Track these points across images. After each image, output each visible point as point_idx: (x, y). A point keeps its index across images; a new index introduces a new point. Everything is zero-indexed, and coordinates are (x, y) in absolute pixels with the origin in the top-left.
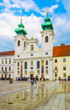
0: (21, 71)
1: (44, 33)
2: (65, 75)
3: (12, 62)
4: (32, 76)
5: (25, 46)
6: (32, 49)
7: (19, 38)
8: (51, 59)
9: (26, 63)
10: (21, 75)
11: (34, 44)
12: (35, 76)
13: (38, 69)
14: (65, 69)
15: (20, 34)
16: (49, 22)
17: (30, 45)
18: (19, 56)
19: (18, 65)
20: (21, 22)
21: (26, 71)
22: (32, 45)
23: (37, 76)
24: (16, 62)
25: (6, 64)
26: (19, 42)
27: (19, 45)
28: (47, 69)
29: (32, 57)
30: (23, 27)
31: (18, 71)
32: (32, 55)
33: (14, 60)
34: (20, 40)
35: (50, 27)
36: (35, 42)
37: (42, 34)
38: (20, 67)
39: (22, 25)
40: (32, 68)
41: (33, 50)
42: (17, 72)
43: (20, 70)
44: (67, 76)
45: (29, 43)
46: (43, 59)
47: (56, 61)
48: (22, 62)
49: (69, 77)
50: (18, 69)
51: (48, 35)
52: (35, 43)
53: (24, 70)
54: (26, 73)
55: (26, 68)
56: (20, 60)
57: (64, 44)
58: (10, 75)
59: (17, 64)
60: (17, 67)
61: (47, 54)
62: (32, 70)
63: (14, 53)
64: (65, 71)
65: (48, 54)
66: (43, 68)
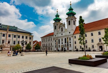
2: (81, 47)
3: (52, 40)
4: (62, 48)
8: (72, 36)
9: (59, 40)
10: (57, 48)
11: (63, 27)
13: (66, 44)
15: (56, 22)
17: (61, 28)
18: (55, 36)
19: (55, 42)
20: (57, 13)
25: (50, 41)
27: (55, 28)
28: (70, 43)
32: (62, 34)
33: (53, 38)
34: (56, 25)
35: (71, 14)
38: (56, 43)
40: (62, 43)
42: (55, 47)
43: (56, 45)
46: (67, 37)
48: (57, 39)
50: (56, 44)
51: (70, 20)
54: (59, 46)
55: (59, 43)
58: (52, 48)
61: (70, 33)
63: (53, 34)
66: (68, 42)
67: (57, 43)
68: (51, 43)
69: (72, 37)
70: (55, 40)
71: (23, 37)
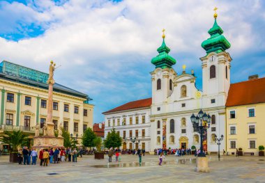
0: (164, 137)
1: (207, 59)
2: (252, 144)
3: (147, 120)
4: (184, 145)
5: (171, 89)
6: (184, 93)
7: (159, 73)
8: (223, 111)
9: (172, 122)
10: (164, 145)
11: (187, 84)
12: (189, 147)
13: (196, 133)
14: (252, 131)
15: (161, 67)
16: (218, 34)
17: (180, 85)
18: (159, 109)
19: (159, 127)
20: (164, 42)
21: (173, 138)
22: (184, 86)
23: (193, 147)
24: (153, 121)
25: (137, 125)
26: (159, 81)
27: (159, 87)
28: (214, 132)
29: (184, 109)
30: (167, 51)
31: (159, 137)
32: (184, 105)
33: (151, 116)
34: (161, 78)
35: (220, 46)
36: (189, 80)
37: (204, 61)
38: (161, 130)
39: (165, 47)
40: (184, 131)
41: (185, 96)
42: (156, 140)
43: (161, 135)
44: (257, 146)
45: (177, 82)
47: (233, 116)
48: (164, 120)
49: (261, 148)
50: (159, 133)
51: (215, 63)
52: (189, 82)
53: (168, 135)
54: (173, 141)
55: (172, 130)
56: (161, 115)
57: (257, 76)
58: (143, 144)
59: (155, 124)
60: (156, 130)
61: (213, 101)
62: (184, 135)
63: (151, 103)
64: (252, 136)
65: (216, 101)
66: (205, 130)
67: (165, 129)
68: (140, 131)
69: (220, 114)
70: (159, 122)
71: (66, 108)
